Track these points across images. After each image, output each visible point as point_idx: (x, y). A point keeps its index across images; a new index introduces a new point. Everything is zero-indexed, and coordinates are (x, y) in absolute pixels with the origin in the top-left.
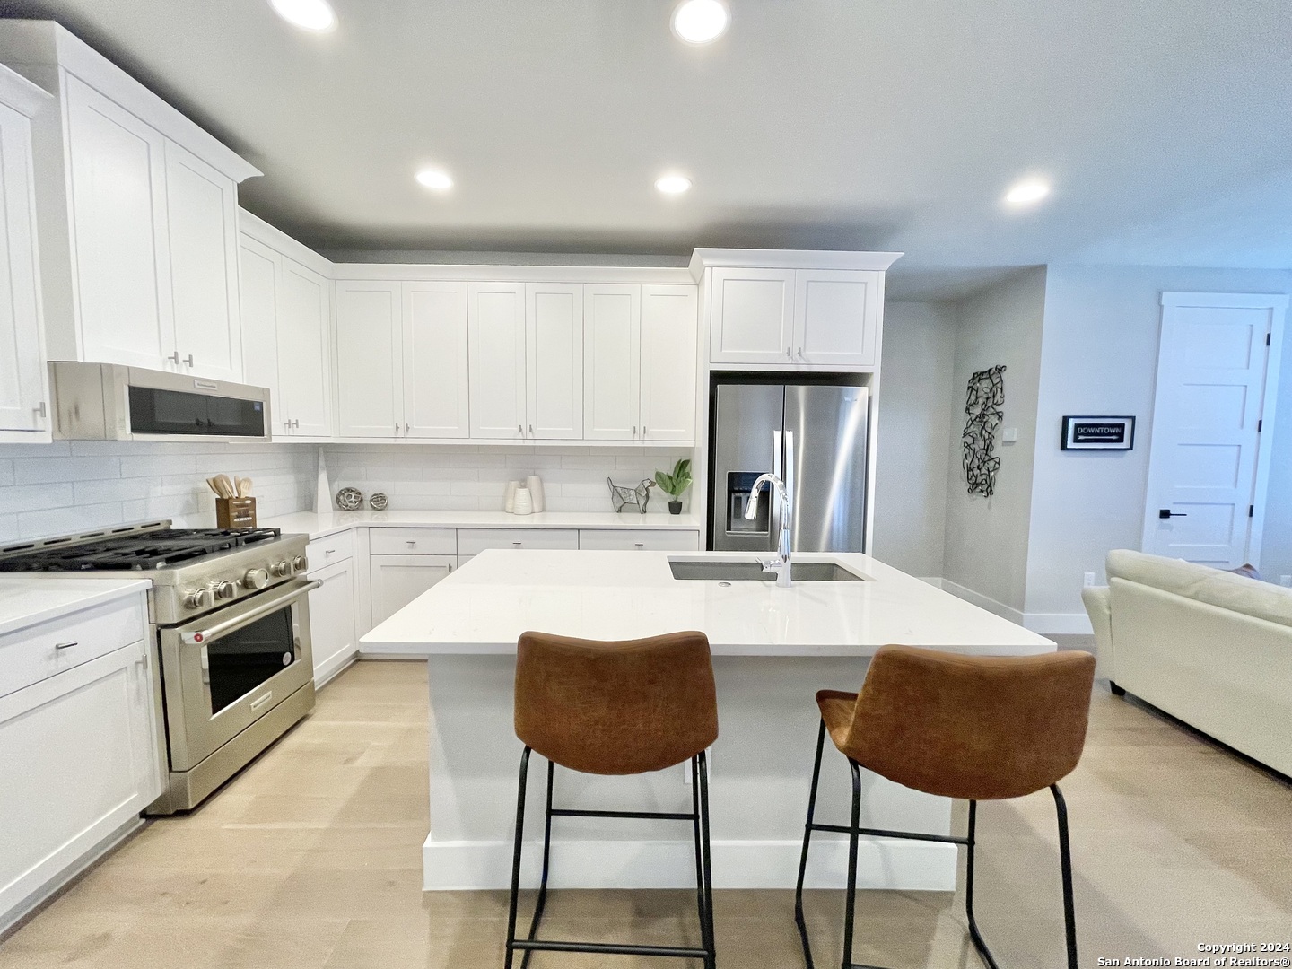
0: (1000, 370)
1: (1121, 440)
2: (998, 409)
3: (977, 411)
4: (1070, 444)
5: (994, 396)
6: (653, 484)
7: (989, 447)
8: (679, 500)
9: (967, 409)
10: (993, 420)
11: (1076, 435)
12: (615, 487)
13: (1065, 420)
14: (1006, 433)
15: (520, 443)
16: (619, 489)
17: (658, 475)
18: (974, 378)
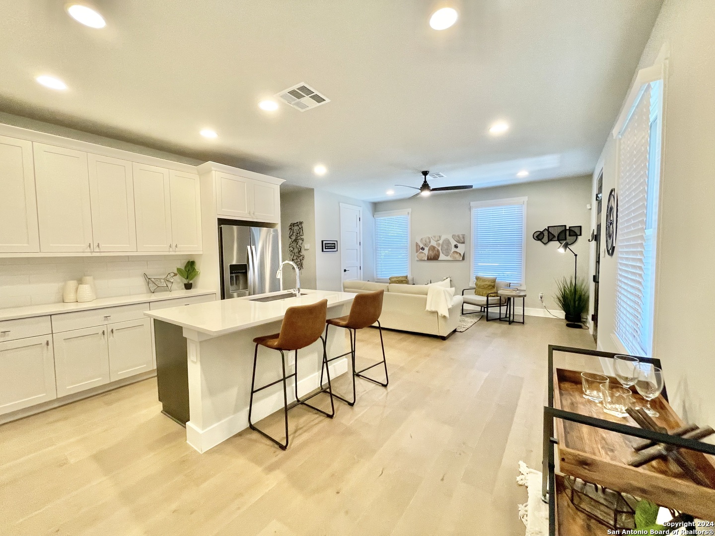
0: (301, 223)
1: (335, 248)
2: (302, 237)
3: (294, 238)
4: (324, 250)
5: (300, 233)
6: (175, 275)
7: (300, 252)
8: (191, 282)
9: (290, 237)
10: (300, 241)
11: (325, 247)
12: (149, 279)
13: (322, 242)
14: (305, 246)
15: (89, 255)
16: (153, 279)
17: (178, 269)
18: (291, 225)
